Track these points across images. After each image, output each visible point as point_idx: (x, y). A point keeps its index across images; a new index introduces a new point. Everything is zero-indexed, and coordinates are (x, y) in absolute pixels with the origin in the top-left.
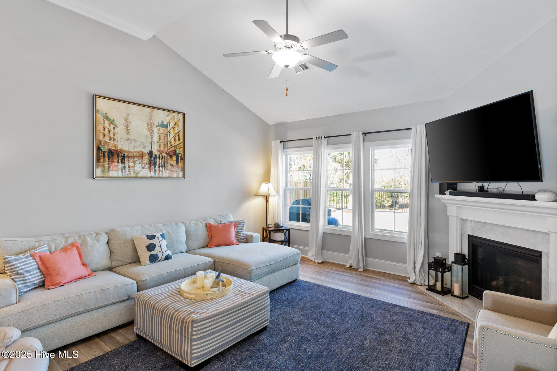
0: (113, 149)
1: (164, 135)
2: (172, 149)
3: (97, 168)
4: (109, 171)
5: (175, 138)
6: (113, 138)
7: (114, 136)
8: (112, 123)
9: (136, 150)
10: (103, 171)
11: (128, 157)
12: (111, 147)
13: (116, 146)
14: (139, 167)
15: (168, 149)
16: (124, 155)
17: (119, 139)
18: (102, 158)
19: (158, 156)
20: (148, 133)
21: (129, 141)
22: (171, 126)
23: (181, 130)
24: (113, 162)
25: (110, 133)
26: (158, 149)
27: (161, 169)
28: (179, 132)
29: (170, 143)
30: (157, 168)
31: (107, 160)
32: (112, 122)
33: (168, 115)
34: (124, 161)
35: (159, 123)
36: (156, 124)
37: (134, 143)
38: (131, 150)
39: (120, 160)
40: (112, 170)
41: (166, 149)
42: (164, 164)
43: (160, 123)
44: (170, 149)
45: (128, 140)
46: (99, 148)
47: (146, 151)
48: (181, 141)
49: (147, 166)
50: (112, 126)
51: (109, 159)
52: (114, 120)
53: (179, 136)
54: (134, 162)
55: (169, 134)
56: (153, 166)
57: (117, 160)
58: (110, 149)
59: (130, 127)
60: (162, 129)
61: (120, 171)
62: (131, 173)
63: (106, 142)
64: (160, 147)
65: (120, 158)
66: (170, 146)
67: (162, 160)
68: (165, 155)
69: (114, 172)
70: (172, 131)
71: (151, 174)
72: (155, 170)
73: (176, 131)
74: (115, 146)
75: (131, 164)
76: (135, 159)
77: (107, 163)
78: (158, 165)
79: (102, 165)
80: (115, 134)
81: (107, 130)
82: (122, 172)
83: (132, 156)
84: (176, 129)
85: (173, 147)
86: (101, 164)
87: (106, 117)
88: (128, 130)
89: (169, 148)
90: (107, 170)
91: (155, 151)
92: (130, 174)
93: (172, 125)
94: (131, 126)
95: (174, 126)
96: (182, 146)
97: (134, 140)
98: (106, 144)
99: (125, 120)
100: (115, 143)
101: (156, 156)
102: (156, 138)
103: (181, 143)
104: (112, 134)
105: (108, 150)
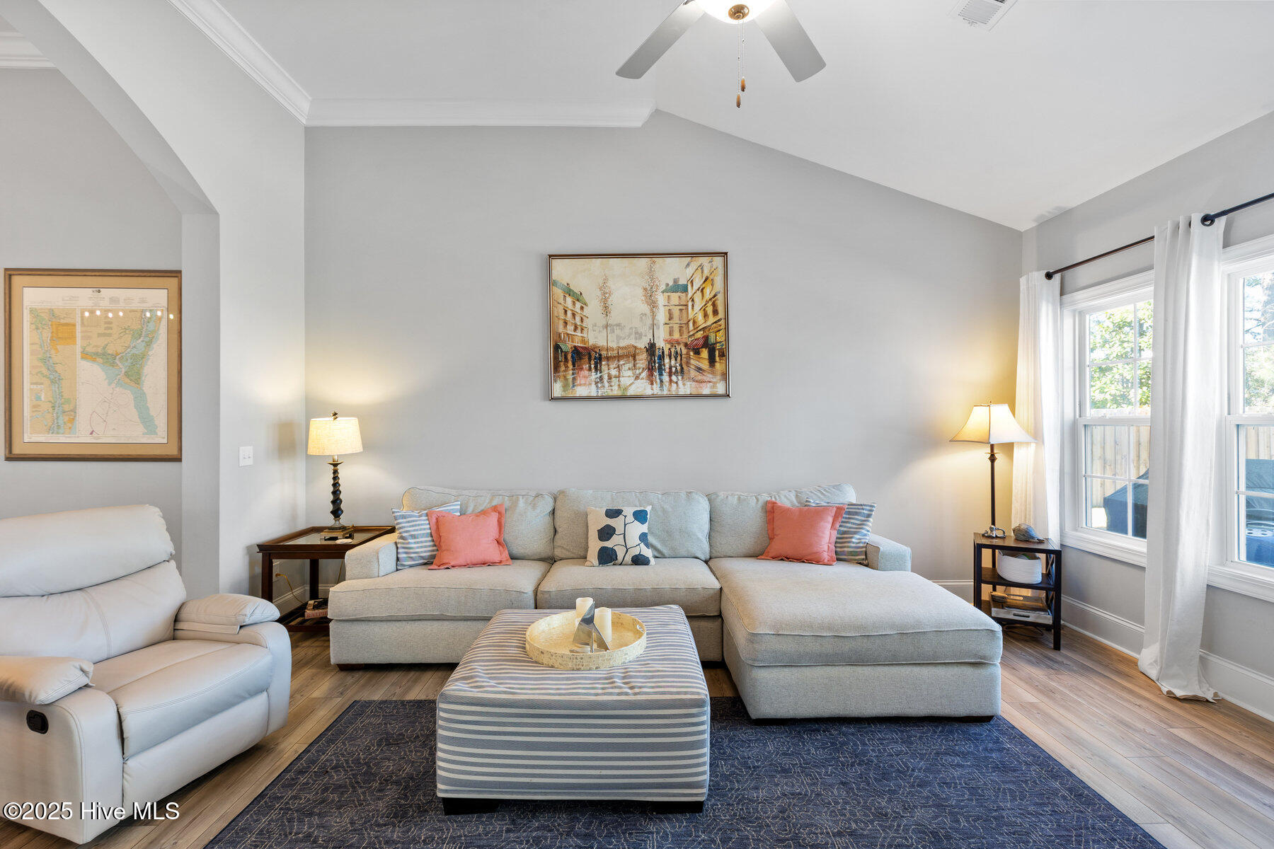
0: (581, 347)
1: (681, 307)
2: (700, 335)
3: (555, 381)
4: (574, 386)
5: (704, 309)
6: (581, 326)
8: (578, 300)
9: (622, 344)
10: (565, 387)
11: (608, 358)
13: (586, 340)
14: (629, 376)
15: (690, 336)
16: (600, 355)
17: (590, 327)
18: (562, 363)
19: (666, 352)
20: (645, 308)
21: (609, 328)
22: (696, 287)
23: (719, 292)
24: (582, 369)
25: (575, 319)
26: (668, 337)
27: (674, 378)
28: (715, 296)
29: (694, 322)
30: (666, 378)
31: (571, 367)
32: (578, 297)
33: (688, 265)
34: (600, 366)
35: (667, 285)
36: (663, 287)
37: (617, 331)
38: (613, 345)
39: (593, 366)
40: (580, 385)
41: (685, 336)
42: (682, 368)
43: (671, 283)
44: (693, 335)
45: (606, 326)
46: (557, 347)
47: (643, 344)
48: (721, 315)
49: (644, 374)
50: (578, 305)
51: (574, 365)
52: (581, 294)
53: (714, 305)
54: (618, 367)
55: (690, 304)
56: (656, 374)
57: (588, 366)
58: (575, 347)
59: (609, 302)
60: (675, 297)
61: (593, 386)
62: (613, 388)
63: (568, 334)
64: (671, 333)
65: (593, 362)
66: (694, 329)
67: (676, 360)
68: (683, 348)
69: (582, 387)
70: (698, 297)
71: (652, 389)
72: (661, 381)
73: (708, 295)
74: (583, 341)
75: (614, 372)
76: (622, 362)
77: (571, 372)
78: (667, 370)
79: (562, 377)
80: (584, 318)
81: (569, 313)
82: (597, 386)
83: (615, 357)
84: (707, 291)
85: (700, 330)
86: (561, 374)
87: (569, 291)
88: (606, 308)
89: (691, 333)
90: (571, 386)
91: (660, 344)
92: (612, 390)
93: (698, 283)
94: (614, 300)
95: (701, 285)
96: (723, 327)
97: (618, 325)
98: (569, 339)
99: (600, 289)
100: (585, 335)
101: (663, 353)
102: (662, 316)
103: (719, 320)
104: (578, 319)
105: (571, 348)
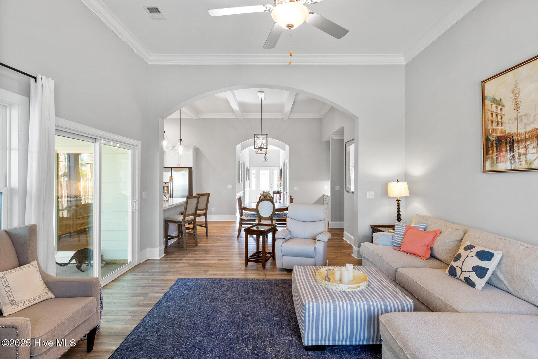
0: (501, 136)
3: (486, 160)
4: (497, 163)
6: (501, 122)
7: (502, 119)
8: (499, 105)
9: (529, 129)
10: (492, 164)
11: (519, 141)
12: (499, 134)
13: (504, 131)
14: (534, 153)
16: (513, 140)
17: (507, 121)
18: (490, 149)
21: (519, 119)
24: (501, 151)
25: (497, 117)
31: (495, 150)
32: (499, 103)
34: (513, 148)
37: (525, 120)
38: (522, 130)
39: (508, 148)
40: (501, 162)
45: (517, 118)
46: (487, 139)
50: (499, 108)
51: (497, 150)
52: (501, 100)
54: (526, 147)
57: (505, 148)
58: (498, 137)
59: (519, 100)
61: (509, 162)
63: (493, 129)
65: (508, 146)
69: (502, 164)
74: (502, 132)
75: (523, 151)
76: (528, 143)
77: (495, 154)
79: (491, 158)
80: (503, 116)
81: (494, 115)
82: (511, 162)
83: (523, 139)
86: (490, 156)
87: (494, 101)
88: (517, 104)
90: (496, 163)
92: (521, 164)
94: (522, 98)
97: (526, 115)
98: (494, 132)
99: (513, 92)
100: (503, 128)
104: (499, 117)
105: (496, 138)
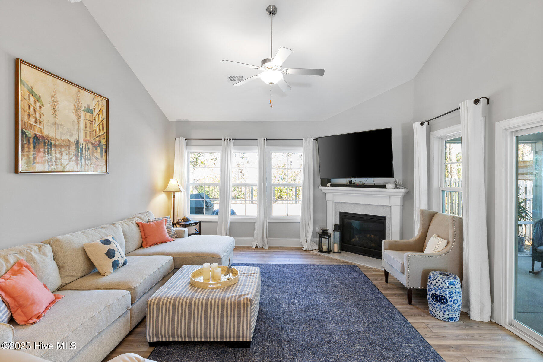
1: (90, 122)
2: (97, 139)
4: (34, 163)
5: (99, 126)
6: (40, 120)
7: (40, 117)
8: (38, 101)
9: (64, 138)
10: (28, 163)
11: (56, 146)
12: (37, 132)
13: (42, 131)
14: (66, 159)
15: (94, 139)
16: (51, 143)
17: (45, 122)
18: (26, 146)
19: (84, 147)
20: (74, 118)
21: (56, 126)
22: (96, 113)
23: (104, 118)
24: (39, 151)
25: (35, 113)
26: (85, 138)
27: (87, 162)
28: (103, 120)
29: (95, 132)
30: (83, 161)
31: (32, 149)
32: (38, 99)
33: (93, 99)
34: (51, 150)
35: (85, 107)
36: (83, 108)
37: (61, 129)
38: (58, 137)
39: (46, 150)
40: (38, 163)
41: (92, 139)
42: (90, 157)
43: (86, 107)
44: (95, 139)
45: (55, 124)
46: (23, 133)
47: (73, 140)
48: (105, 131)
49: (74, 159)
50: (38, 104)
51: (34, 148)
52: (40, 97)
53: (103, 124)
54: (61, 152)
55: (94, 121)
56: (79, 159)
57: (43, 149)
58: (35, 134)
59: (57, 109)
60: (88, 115)
61: (46, 164)
62: (58, 166)
63: (31, 124)
64: (86, 136)
65: (46, 147)
66: (96, 136)
67: (88, 152)
68: (91, 145)
69: (40, 165)
70: (97, 118)
71: (77, 168)
72: (81, 164)
73: (101, 119)
74: (41, 131)
75: (58, 156)
76: (63, 150)
78: (84, 157)
79: (27, 156)
80: (41, 114)
81: (32, 109)
82: (49, 164)
83: (59, 145)
84: (100, 116)
85: (97, 137)
86: (26, 153)
87: (32, 92)
88: (55, 111)
89: (94, 138)
91: (81, 141)
92: (57, 167)
93: (97, 111)
94: (59, 107)
95: (98, 112)
96: (106, 137)
97: (61, 125)
98: (31, 128)
99: (52, 97)
100: (42, 127)
101: (82, 147)
102: (82, 126)
103: (105, 133)
104: (37, 114)
105: (33, 135)
